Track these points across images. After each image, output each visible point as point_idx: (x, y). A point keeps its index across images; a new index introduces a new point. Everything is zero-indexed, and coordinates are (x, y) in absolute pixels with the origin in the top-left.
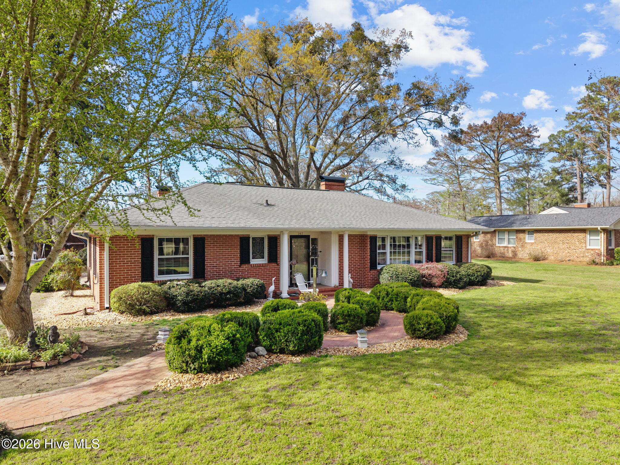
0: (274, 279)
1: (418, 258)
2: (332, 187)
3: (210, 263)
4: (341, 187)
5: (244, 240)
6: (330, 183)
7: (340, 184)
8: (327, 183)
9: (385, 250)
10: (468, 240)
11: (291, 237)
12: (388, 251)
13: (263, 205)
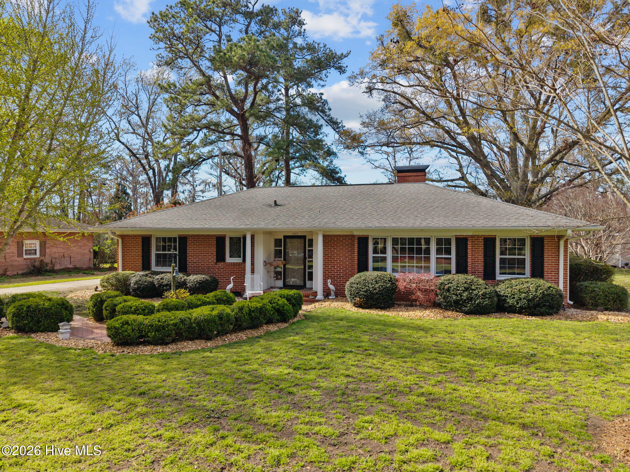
1: (444, 266)
2: (407, 178)
3: (191, 259)
4: (420, 178)
5: (220, 240)
6: (404, 174)
7: (420, 174)
8: (400, 174)
9: (385, 253)
10: (559, 244)
11: (286, 237)
12: (389, 254)
13: (270, 206)
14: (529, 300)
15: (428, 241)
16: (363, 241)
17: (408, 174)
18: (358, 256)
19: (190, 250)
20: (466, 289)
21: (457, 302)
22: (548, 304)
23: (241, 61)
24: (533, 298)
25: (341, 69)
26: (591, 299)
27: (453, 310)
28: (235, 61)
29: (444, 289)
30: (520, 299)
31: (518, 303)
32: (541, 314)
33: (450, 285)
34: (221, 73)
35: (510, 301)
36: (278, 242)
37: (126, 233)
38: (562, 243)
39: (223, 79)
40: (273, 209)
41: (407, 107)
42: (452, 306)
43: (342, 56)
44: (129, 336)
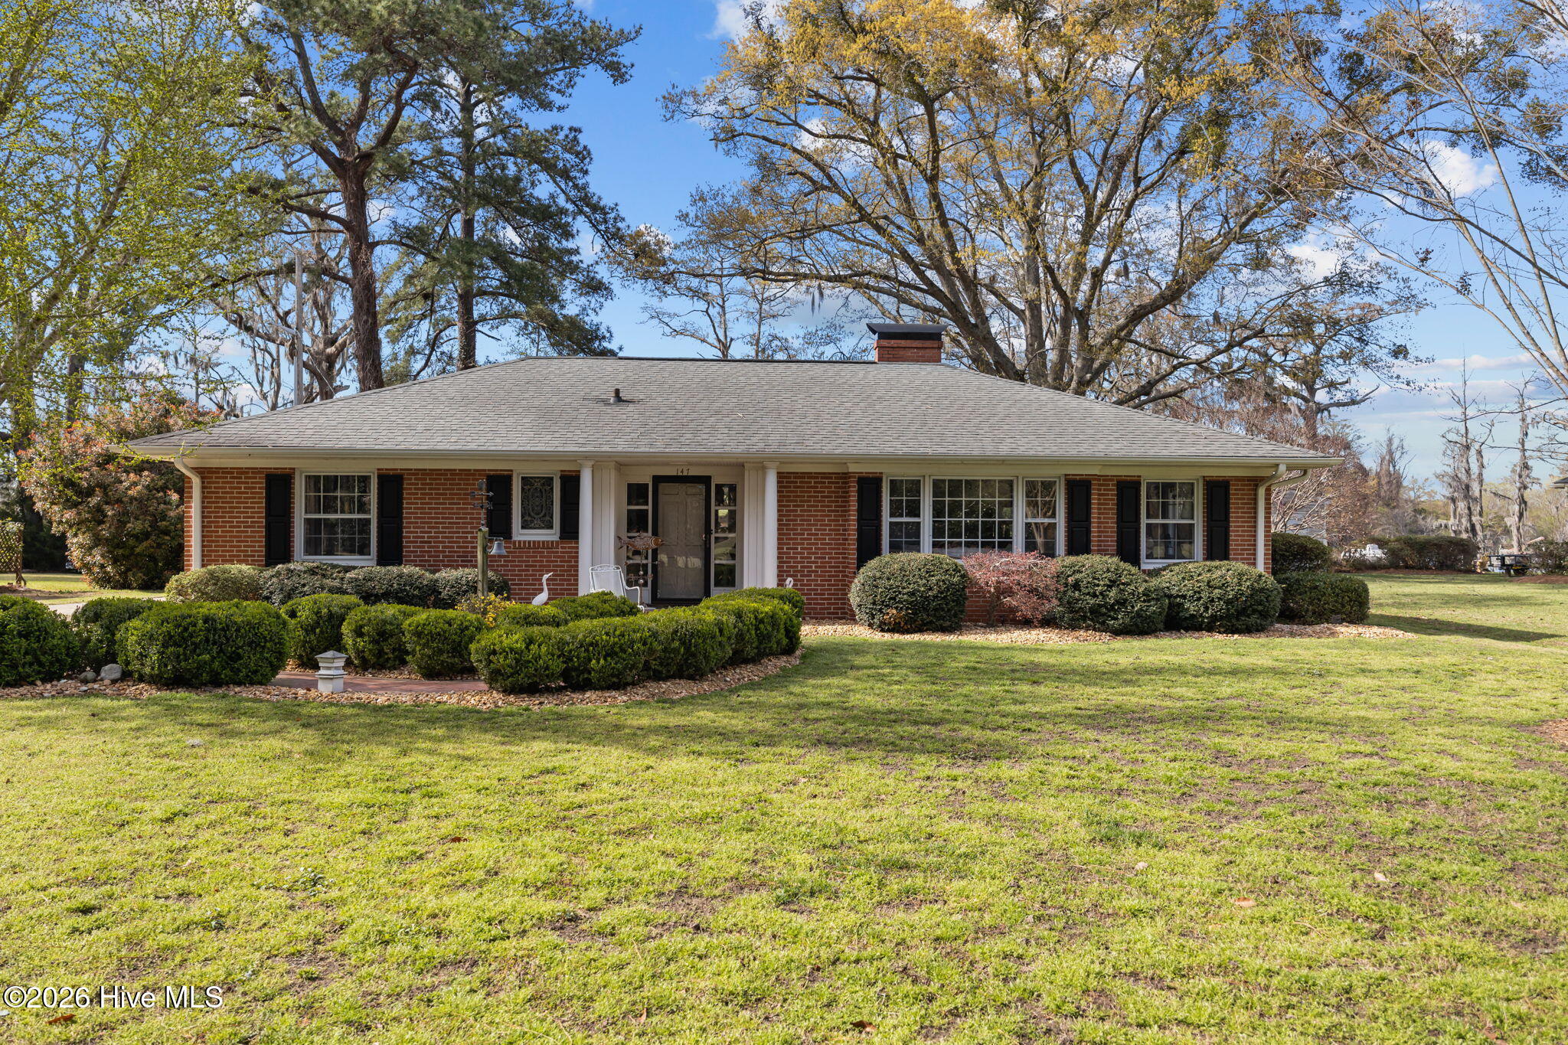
0: (546, 576)
2: (902, 353)
4: (929, 353)
5: (499, 483)
6: (893, 342)
7: (928, 344)
8: (885, 343)
9: (918, 516)
10: (1256, 495)
11: (658, 480)
12: (926, 519)
13: (606, 402)
14: (1228, 602)
15: (1008, 486)
16: (869, 486)
17: (903, 343)
18: (859, 520)
19: (411, 509)
20: (1113, 583)
21: (1095, 611)
22: (1260, 608)
23: (396, 18)
24: (1235, 598)
25: (618, 69)
26: (1311, 603)
27: (1087, 629)
28: (381, 16)
29: (1069, 586)
30: (1212, 601)
31: (1207, 608)
32: (1248, 630)
33: (1078, 576)
34: (291, 42)
35: (1191, 607)
36: (636, 492)
37: (215, 463)
38: (1262, 492)
39: (294, 58)
40: (608, 410)
41: (817, 187)
42: (1084, 618)
43: (624, 38)
44: (547, 668)
